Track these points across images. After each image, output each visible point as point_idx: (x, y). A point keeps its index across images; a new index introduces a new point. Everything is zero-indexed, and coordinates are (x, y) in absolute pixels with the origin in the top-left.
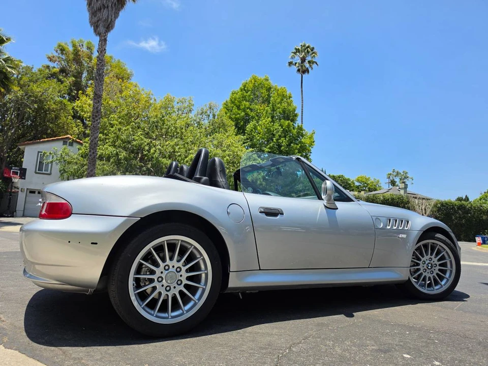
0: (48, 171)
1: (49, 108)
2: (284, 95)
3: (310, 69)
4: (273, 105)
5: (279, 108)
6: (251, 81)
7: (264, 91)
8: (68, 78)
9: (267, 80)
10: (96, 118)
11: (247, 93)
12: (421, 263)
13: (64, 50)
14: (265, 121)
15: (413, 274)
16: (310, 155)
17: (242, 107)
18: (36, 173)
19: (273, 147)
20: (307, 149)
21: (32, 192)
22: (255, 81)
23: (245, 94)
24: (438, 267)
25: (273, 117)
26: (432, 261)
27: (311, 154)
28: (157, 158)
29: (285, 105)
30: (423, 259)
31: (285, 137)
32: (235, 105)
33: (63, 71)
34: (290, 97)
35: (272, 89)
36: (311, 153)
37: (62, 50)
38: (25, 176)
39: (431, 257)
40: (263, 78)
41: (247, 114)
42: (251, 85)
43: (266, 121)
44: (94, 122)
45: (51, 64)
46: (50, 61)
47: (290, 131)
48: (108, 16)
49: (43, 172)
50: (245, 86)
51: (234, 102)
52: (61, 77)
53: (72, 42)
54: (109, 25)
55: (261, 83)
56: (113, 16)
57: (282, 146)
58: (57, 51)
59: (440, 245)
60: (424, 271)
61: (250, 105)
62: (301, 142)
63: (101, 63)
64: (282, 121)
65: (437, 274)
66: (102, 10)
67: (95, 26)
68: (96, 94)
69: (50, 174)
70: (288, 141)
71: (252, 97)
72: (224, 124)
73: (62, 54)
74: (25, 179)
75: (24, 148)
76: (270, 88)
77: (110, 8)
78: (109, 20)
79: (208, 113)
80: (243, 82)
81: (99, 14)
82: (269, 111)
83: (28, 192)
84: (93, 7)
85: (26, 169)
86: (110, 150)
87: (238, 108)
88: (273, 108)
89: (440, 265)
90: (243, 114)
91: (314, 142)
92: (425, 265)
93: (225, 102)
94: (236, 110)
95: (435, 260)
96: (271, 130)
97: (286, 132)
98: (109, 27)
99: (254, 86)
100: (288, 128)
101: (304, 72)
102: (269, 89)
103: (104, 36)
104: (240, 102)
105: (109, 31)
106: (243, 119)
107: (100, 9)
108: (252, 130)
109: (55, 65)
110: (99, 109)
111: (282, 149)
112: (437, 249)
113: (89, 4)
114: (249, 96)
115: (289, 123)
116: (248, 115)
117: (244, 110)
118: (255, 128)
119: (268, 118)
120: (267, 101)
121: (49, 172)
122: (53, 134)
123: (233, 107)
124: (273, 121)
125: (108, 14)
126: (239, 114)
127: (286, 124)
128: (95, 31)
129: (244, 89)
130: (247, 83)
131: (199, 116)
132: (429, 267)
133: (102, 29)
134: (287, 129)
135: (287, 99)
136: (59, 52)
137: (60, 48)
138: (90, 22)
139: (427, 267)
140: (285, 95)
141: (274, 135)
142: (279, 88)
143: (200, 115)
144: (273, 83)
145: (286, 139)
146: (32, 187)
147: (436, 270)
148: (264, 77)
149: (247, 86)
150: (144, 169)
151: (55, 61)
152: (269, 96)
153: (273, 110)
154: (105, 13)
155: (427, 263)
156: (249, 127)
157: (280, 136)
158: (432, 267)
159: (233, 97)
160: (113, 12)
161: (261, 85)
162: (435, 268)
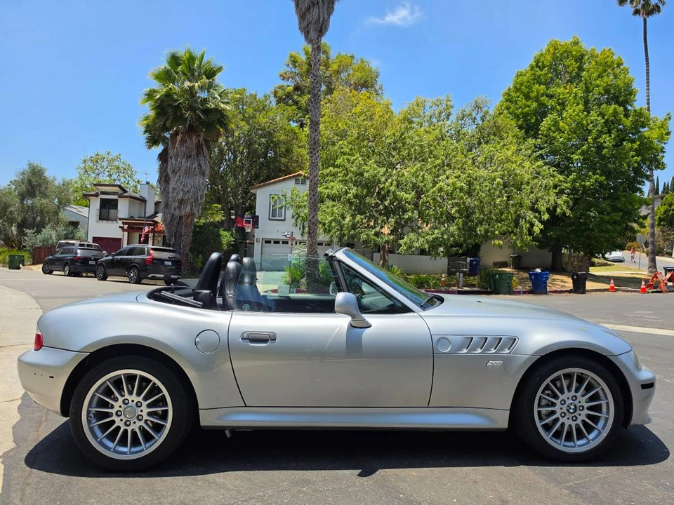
0: (281, 216)
1: (278, 140)
2: (606, 63)
3: (660, 5)
4: (586, 84)
5: (598, 86)
6: (549, 51)
7: (571, 62)
8: (303, 96)
9: (576, 43)
10: (314, 152)
11: (542, 70)
12: (557, 402)
13: (297, 62)
14: (573, 111)
15: (544, 417)
16: (663, 157)
17: (533, 95)
18: (270, 220)
19: (588, 150)
20: (654, 148)
21: (268, 242)
22: (555, 49)
23: (539, 73)
24: (586, 412)
25: (586, 103)
26: (577, 401)
27: (665, 154)
28: (394, 193)
29: (609, 79)
30: (561, 397)
31: (609, 132)
32: (522, 93)
33: (297, 88)
34: (619, 65)
35: (586, 57)
36: (664, 152)
37: (294, 62)
38: (258, 225)
39: (577, 394)
40: (569, 40)
41: (542, 105)
42: (549, 57)
43: (575, 111)
44: (312, 157)
45: (285, 83)
46: (283, 79)
47: (619, 121)
48: (319, 16)
49: (277, 218)
50: (537, 62)
51: (520, 89)
52: (295, 97)
53: (304, 49)
54: (321, 27)
55: (565, 51)
56: (326, 13)
57: (605, 148)
58: (288, 65)
59: (592, 378)
60: (563, 415)
61: (548, 89)
62: (641, 137)
63: (315, 80)
64: (604, 106)
65: (584, 423)
66: (312, 9)
67: (306, 31)
68: (312, 121)
69: (284, 220)
70: (614, 138)
71: (550, 75)
72: (498, 128)
73: (295, 67)
74: (258, 228)
75: (256, 192)
76: (582, 56)
77: (320, 4)
78: (321, 19)
79: (474, 115)
80: (537, 53)
81: (308, 16)
82: (580, 94)
83: (264, 242)
84: (301, 8)
85: (258, 216)
86: (336, 187)
87: (527, 97)
88: (587, 88)
89: (589, 408)
90: (535, 105)
91: (668, 134)
92: (565, 406)
93: (506, 90)
94: (524, 101)
95: (583, 401)
96: (582, 124)
97: (610, 125)
98: (322, 29)
99: (554, 58)
100: (614, 116)
101: (650, 13)
102: (580, 58)
103: (317, 43)
104: (529, 87)
105: (322, 35)
106: (536, 113)
107: (309, 9)
108: (550, 129)
109: (288, 83)
110: (317, 139)
111: (604, 153)
112: (586, 383)
113: (297, 5)
114: (546, 74)
115: (615, 109)
116: (544, 105)
117: (537, 99)
118: (556, 123)
119: (578, 104)
120: (576, 78)
121: (283, 218)
122: (287, 171)
123: (518, 97)
124: (587, 110)
125: (319, 12)
126: (529, 106)
127: (611, 111)
128: (306, 38)
129: (538, 64)
130: (542, 55)
131: (460, 122)
132: (571, 411)
133: (313, 34)
134: (613, 118)
135: (613, 69)
136: (291, 66)
137: (293, 59)
138: (300, 28)
139: (568, 410)
140: (609, 63)
141: (590, 132)
142: (598, 52)
143: (461, 120)
144: (586, 46)
145: (610, 136)
146: (268, 236)
147: (583, 416)
148: (572, 40)
149: (542, 59)
150: (381, 207)
151: (289, 78)
152: (581, 69)
153: (588, 90)
154: (315, 11)
155: (567, 403)
156: (546, 123)
157: (601, 132)
158: (575, 410)
159: (518, 81)
160: (325, 8)
161: (567, 53)
162: (580, 412)
